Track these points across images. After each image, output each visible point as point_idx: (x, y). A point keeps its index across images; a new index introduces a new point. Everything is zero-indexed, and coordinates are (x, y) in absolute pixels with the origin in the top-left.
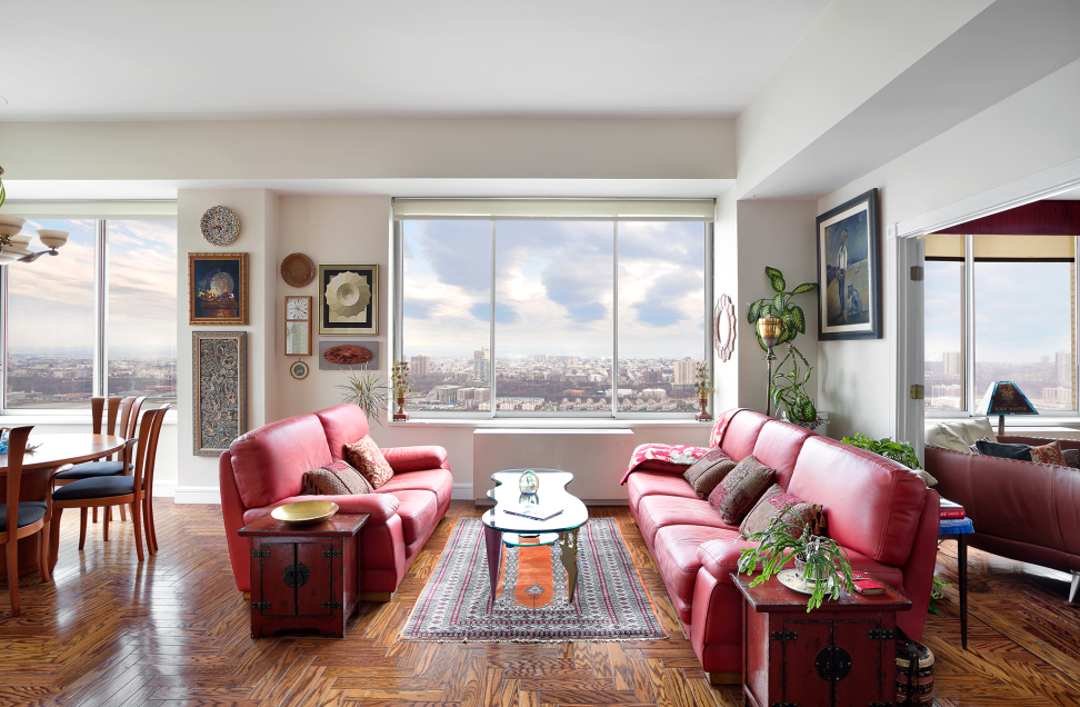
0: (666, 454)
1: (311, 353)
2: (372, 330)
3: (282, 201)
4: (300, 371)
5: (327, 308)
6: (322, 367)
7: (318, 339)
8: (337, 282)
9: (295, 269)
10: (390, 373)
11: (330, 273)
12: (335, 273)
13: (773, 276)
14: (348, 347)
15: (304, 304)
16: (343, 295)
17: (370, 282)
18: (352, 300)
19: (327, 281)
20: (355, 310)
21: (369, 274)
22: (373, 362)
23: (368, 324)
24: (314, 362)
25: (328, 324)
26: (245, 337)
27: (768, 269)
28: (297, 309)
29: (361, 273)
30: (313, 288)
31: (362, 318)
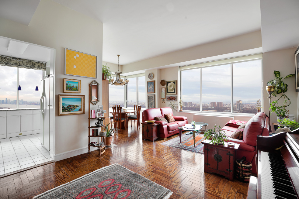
0: (236, 123)
1: (165, 98)
2: (175, 94)
3: (160, 70)
4: (164, 102)
5: (168, 89)
6: (167, 101)
7: (166, 95)
8: (169, 84)
9: (163, 83)
10: (179, 102)
11: (168, 83)
12: (169, 83)
13: (277, 73)
14: (171, 97)
15: (164, 89)
16: (170, 87)
17: (175, 84)
18: (172, 88)
19: (168, 84)
20: (172, 90)
21: (175, 82)
22: (176, 100)
23: (175, 92)
24: (166, 100)
25: (168, 93)
26: (155, 95)
27: (275, 71)
28: (163, 90)
29: (173, 82)
30: (165, 86)
31: (173, 91)
